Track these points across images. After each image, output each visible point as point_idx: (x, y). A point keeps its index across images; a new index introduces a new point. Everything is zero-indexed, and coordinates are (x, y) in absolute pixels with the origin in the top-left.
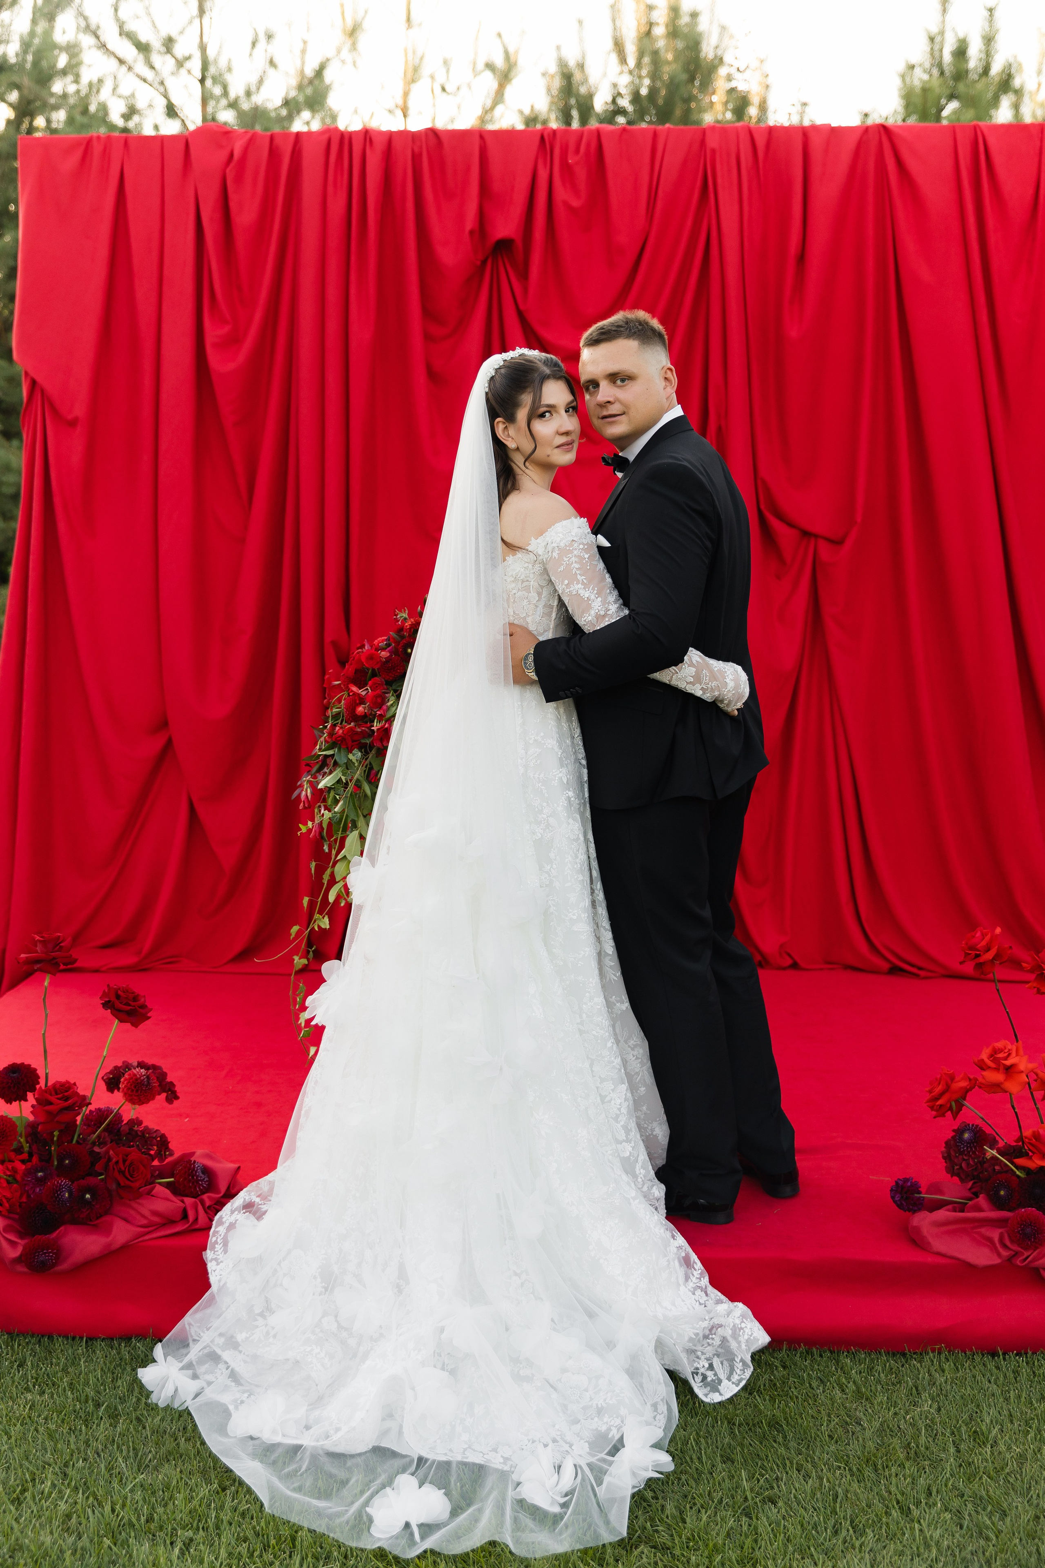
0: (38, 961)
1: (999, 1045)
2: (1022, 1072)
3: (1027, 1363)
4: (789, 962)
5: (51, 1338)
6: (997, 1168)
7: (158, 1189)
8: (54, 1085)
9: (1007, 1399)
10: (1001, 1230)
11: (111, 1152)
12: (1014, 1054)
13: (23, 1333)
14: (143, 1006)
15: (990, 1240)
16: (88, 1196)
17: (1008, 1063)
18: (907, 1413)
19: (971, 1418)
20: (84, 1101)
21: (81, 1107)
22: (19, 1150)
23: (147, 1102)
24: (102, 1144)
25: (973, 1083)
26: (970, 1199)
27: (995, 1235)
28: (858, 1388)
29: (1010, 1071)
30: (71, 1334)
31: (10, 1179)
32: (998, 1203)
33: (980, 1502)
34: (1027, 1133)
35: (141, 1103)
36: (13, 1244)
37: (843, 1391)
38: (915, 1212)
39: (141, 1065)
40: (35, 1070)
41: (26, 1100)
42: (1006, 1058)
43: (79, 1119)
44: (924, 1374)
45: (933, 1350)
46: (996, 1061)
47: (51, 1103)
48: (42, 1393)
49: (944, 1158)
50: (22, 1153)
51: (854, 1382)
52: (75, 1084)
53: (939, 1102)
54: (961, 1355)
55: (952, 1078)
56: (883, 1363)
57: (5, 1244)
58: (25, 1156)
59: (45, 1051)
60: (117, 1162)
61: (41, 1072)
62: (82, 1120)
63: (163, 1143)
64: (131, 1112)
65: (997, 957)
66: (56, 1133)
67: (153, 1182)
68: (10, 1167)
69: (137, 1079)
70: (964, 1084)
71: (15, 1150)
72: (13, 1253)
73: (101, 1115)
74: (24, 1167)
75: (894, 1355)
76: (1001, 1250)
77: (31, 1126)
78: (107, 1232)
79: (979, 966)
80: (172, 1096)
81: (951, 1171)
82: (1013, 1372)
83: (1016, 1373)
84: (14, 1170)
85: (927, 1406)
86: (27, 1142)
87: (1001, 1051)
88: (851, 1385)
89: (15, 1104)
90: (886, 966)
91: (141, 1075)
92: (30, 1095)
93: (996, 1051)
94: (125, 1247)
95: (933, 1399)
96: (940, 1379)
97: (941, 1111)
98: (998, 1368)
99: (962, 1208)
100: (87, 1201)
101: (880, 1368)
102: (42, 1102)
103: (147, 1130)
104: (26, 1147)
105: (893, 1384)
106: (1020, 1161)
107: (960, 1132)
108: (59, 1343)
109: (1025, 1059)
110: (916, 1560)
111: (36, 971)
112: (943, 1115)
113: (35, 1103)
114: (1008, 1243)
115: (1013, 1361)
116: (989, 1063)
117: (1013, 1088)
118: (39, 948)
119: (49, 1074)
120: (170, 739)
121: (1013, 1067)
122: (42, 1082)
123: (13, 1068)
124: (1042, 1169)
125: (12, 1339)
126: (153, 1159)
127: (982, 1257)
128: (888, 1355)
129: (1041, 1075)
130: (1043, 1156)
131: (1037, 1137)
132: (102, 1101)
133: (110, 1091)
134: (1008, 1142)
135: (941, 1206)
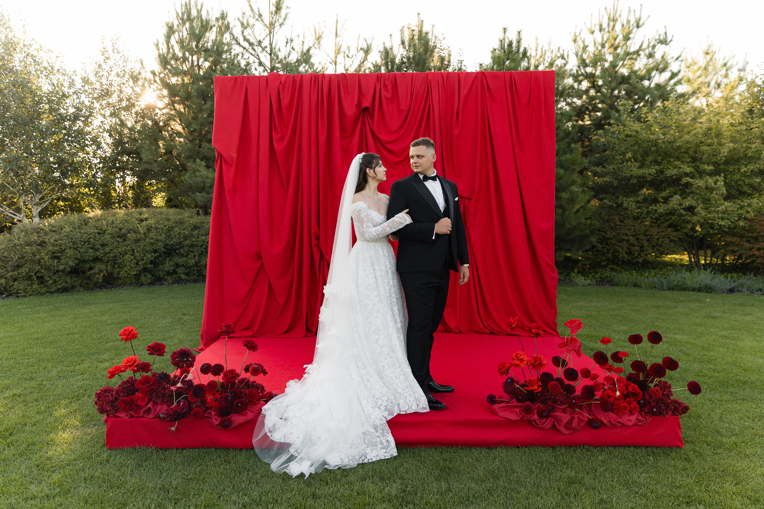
0: (224, 332)
1: (518, 352)
2: (525, 360)
3: (529, 450)
4: (459, 331)
5: (228, 449)
6: (519, 390)
7: (261, 402)
8: (229, 370)
9: (522, 460)
10: (519, 409)
11: (247, 390)
12: (522, 355)
13: (220, 448)
14: (256, 345)
15: (516, 412)
16: (240, 404)
17: (521, 358)
18: (491, 465)
20: (238, 375)
21: (237, 377)
22: (218, 391)
23: (258, 375)
24: (244, 389)
25: (511, 365)
26: (510, 400)
27: (517, 410)
28: (477, 459)
29: (521, 360)
30: (235, 447)
31: (215, 399)
32: (518, 401)
33: (512, 490)
34: (528, 379)
35: (256, 376)
36: (216, 419)
37: (472, 459)
38: (494, 404)
39: (255, 364)
40: (223, 366)
42: (520, 356)
43: (236, 381)
44: (497, 454)
45: (500, 446)
46: (517, 357)
47: (228, 375)
48: (226, 465)
49: (503, 388)
51: (476, 456)
52: (235, 369)
53: (501, 371)
54: (508, 448)
55: (505, 363)
56: (484, 451)
57: (214, 420)
58: (220, 393)
59: (226, 360)
60: (249, 394)
61: (225, 367)
63: (263, 388)
64: (252, 378)
65: (517, 326)
66: (230, 385)
67: (260, 400)
68: (215, 396)
69: (254, 368)
70: (508, 365)
71: (216, 391)
72: (218, 423)
73: (243, 380)
74: (219, 396)
75: (489, 448)
76: (520, 415)
77: (222, 383)
78: (246, 415)
79: (512, 328)
80: (265, 373)
81: (505, 392)
83: (525, 452)
84: (217, 397)
86: (221, 388)
87: (519, 354)
89: (217, 376)
90: (489, 332)
91: (256, 366)
92: (221, 374)
93: (517, 354)
94: (251, 420)
95: (499, 461)
96: (501, 455)
97: (502, 373)
98: (519, 451)
99: (508, 402)
100: (240, 406)
102: (225, 375)
103: (258, 384)
104: (220, 390)
105: (487, 456)
106: (525, 388)
107: (507, 380)
108: (231, 450)
109: (526, 356)
110: (493, 507)
111: (223, 335)
112: (503, 375)
113: (223, 376)
114: (522, 413)
115: (524, 449)
116: (515, 358)
117: (522, 365)
118: (224, 328)
119: (228, 367)
120: (263, 263)
121: (522, 359)
122: (225, 369)
123: (216, 365)
124: (532, 390)
125: (216, 449)
126: (260, 393)
127: (513, 417)
128: (486, 448)
129: (532, 362)
130: (532, 386)
131: (530, 381)
132: (244, 375)
133: (246, 372)
134: (521, 382)
135: (502, 402)
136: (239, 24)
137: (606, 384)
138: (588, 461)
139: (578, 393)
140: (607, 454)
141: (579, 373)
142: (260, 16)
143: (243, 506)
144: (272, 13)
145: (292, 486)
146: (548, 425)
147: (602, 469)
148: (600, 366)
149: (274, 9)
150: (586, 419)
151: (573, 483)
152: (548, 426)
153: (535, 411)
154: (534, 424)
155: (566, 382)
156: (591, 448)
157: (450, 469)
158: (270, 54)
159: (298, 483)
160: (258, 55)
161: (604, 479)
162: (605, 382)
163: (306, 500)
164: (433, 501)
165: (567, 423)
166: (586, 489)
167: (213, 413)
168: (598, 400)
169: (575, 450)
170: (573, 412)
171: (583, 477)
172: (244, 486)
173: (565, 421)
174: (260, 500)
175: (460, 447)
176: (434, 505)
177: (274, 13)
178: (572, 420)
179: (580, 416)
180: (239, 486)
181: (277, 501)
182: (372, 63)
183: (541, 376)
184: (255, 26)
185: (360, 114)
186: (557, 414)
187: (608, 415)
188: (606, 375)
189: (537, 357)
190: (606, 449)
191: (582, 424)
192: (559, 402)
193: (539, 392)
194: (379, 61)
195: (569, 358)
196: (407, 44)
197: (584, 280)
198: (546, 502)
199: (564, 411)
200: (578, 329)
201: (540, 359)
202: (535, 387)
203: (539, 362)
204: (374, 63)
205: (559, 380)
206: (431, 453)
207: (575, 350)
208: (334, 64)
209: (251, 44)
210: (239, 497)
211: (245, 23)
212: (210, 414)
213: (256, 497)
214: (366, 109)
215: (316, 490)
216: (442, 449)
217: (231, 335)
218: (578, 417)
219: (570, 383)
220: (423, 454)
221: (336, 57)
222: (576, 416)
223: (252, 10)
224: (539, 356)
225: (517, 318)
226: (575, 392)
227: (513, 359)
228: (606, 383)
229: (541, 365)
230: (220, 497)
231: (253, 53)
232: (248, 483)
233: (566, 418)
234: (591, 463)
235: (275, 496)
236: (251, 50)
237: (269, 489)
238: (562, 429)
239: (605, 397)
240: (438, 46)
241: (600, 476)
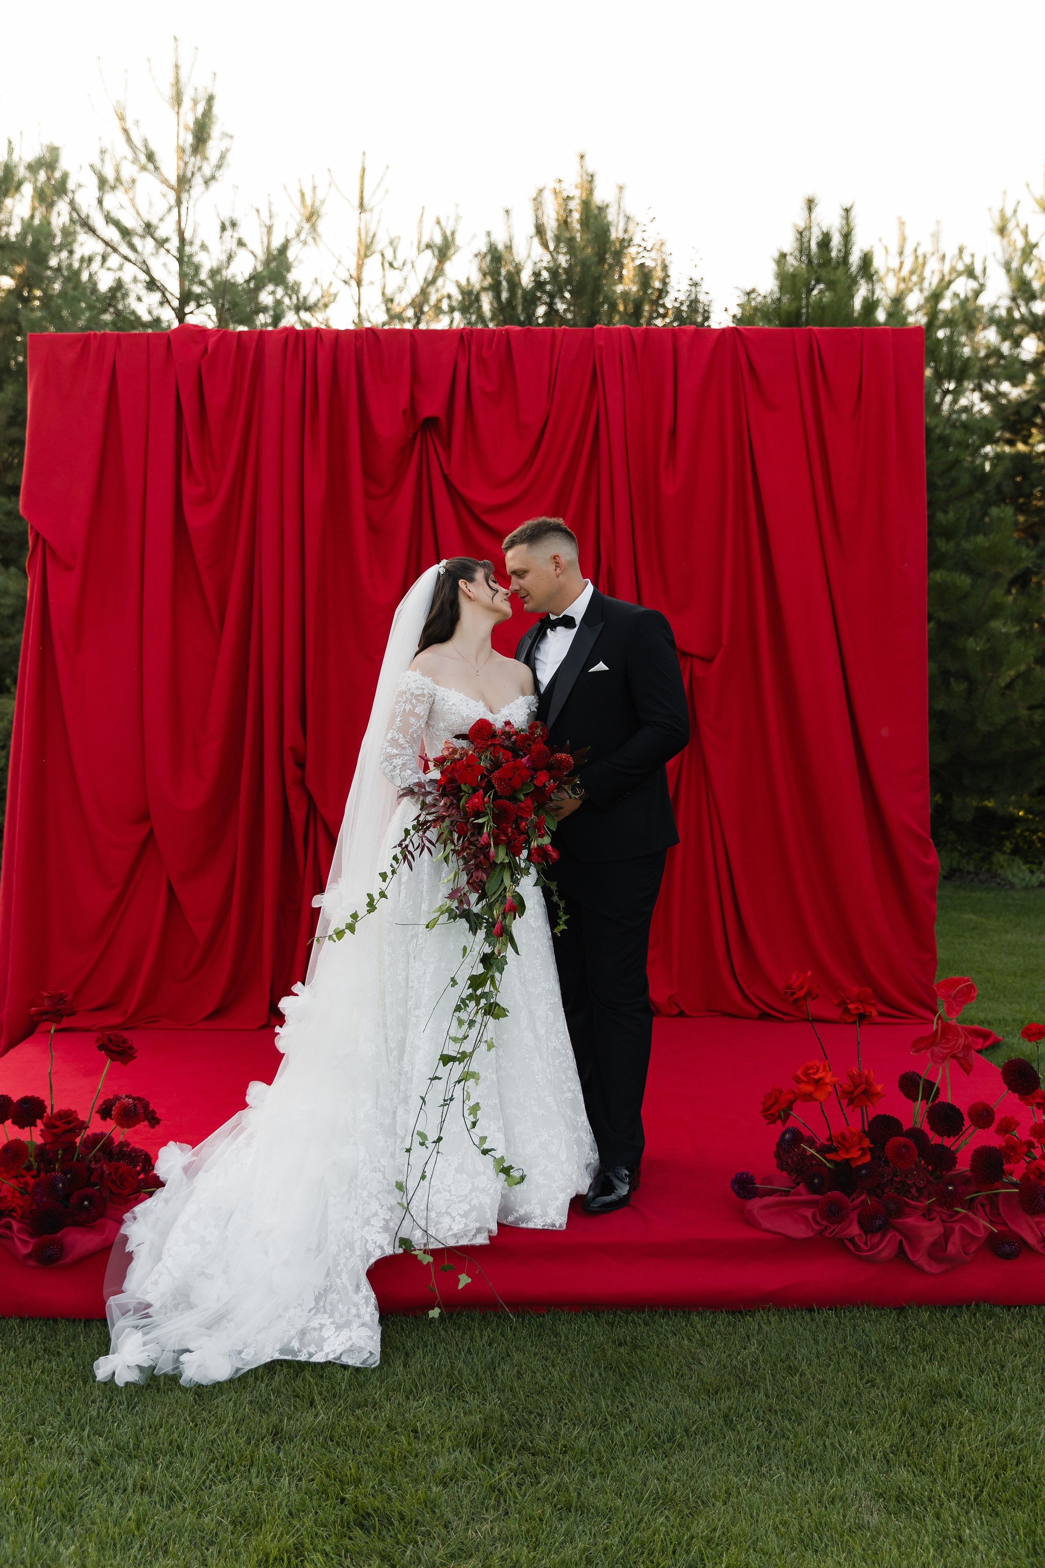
0: (45, 1015)
1: (810, 1063)
2: (827, 1084)
3: (836, 1316)
4: (678, 1011)
5: (55, 1321)
6: (814, 1162)
8: (59, 1112)
9: (816, 1342)
10: (813, 1210)
11: (105, 1166)
12: (821, 1070)
13: (32, 1318)
14: (131, 1048)
15: (805, 1218)
16: (86, 1203)
17: (816, 1077)
18: (739, 1354)
19: (788, 1356)
20: (83, 1126)
21: (81, 1130)
22: (29, 1168)
23: (134, 1126)
24: (96, 1161)
25: (795, 1097)
26: (793, 1188)
27: (809, 1213)
28: (703, 1340)
29: (818, 1083)
30: (71, 1317)
31: (22, 1191)
32: (812, 1189)
34: (834, 1133)
35: (129, 1127)
36: (24, 1242)
37: (691, 1340)
38: (750, 1198)
39: (128, 1098)
40: (43, 1101)
41: (36, 1126)
42: (815, 1073)
43: (78, 1140)
44: (754, 1327)
45: (763, 1309)
46: (807, 1076)
47: (56, 1127)
48: (50, 1362)
49: (776, 1157)
50: (31, 1170)
51: (699, 1334)
52: (75, 1111)
53: (769, 1113)
54: (785, 1313)
55: (779, 1093)
56: (722, 1320)
57: (18, 1244)
58: (34, 1172)
59: (51, 1087)
60: (110, 1174)
61: (47, 1103)
62: (81, 1143)
63: (147, 1161)
64: (120, 1136)
65: (808, 993)
66: (60, 1152)
67: (140, 1192)
68: (22, 1181)
69: (126, 1107)
70: (788, 1097)
71: (25, 1168)
72: (25, 1251)
73: (96, 1138)
74: (33, 1181)
75: (734, 1313)
76: (814, 1225)
77: (39, 1148)
78: (102, 1230)
79: (796, 1002)
80: (153, 1120)
81: (779, 1166)
82: (824, 1322)
83: (825, 1322)
84: (26, 1185)
85: (754, 1348)
86: (36, 1161)
87: (812, 1068)
88: (697, 1336)
89: (27, 1129)
90: (756, 1013)
91: (129, 1104)
92: (39, 1122)
93: (808, 1069)
95: (759, 1343)
96: (766, 1328)
97: (771, 1119)
98: (812, 1320)
99: (787, 1193)
100: (85, 1207)
101: (720, 1322)
102: (49, 1126)
103: (134, 1150)
104: (35, 1165)
105: (730, 1334)
106: (829, 1156)
107: (784, 1134)
108: (62, 1324)
109: (830, 1074)
111: (44, 1021)
112: (774, 1122)
113: (43, 1127)
114: (819, 1220)
115: (825, 1314)
116: (804, 1079)
117: (821, 1096)
118: (46, 1003)
119: (54, 1104)
120: (151, 832)
121: (820, 1079)
122: (49, 1111)
123: (26, 1100)
124: (847, 1162)
125: (23, 1320)
126: (139, 1173)
127: (799, 1231)
128: (728, 1312)
129: (845, 1086)
130: (847, 1151)
131: (843, 1136)
132: (97, 1126)
133: (104, 1118)
134: (821, 1141)
135: (771, 1193)
136: (94, 181)
137: (1037, 1145)
138: (986, 1341)
139: (963, 1167)
140: (1037, 1323)
141: (966, 1117)
142: (150, 157)
143: (92, 1460)
144: (183, 151)
145: (220, 1411)
146: (886, 1248)
147: (1018, 1362)
148: (1021, 1099)
149: (190, 139)
150: (981, 1235)
151: (942, 1396)
152: (885, 1254)
153: (854, 1215)
154: (852, 1249)
155: (934, 1138)
156: (997, 1310)
157: (631, 1366)
158: (180, 260)
159: (235, 1403)
160: (144, 262)
161: (1021, 1386)
162: (1031, 1138)
163: (257, 1445)
164: (582, 1443)
165: (934, 1244)
166: (973, 1411)
167: (15, 1225)
168: (1014, 1185)
169: (956, 1316)
170: (951, 1216)
171: (968, 1380)
172: (95, 1413)
173: (929, 1239)
174: (137, 1447)
175: (661, 1310)
176: (583, 1453)
177: (188, 150)
178: (946, 1236)
179: (968, 1228)
180: (83, 1410)
181: (179, 1448)
182: (459, 286)
183: (871, 1124)
184: (138, 184)
185: (415, 435)
186: (911, 1221)
187: (1037, 1224)
188: (1035, 1120)
189: (860, 1075)
190: (1035, 1313)
191: (973, 1248)
192: (913, 1190)
193: (864, 1166)
194: (476, 280)
195: (944, 1076)
196: (550, 235)
197: (1027, 874)
198: (869, 1445)
199: (927, 1215)
200: (965, 1002)
201: (867, 1082)
202: (855, 1153)
203: (862, 1088)
204: (464, 283)
205: (916, 1134)
206: (584, 1326)
207: (954, 1057)
208: (354, 283)
209: (125, 233)
210: (81, 1440)
211: (110, 175)
212: (9, 1227)
213: (125, 1439)
214: (430, 423)
215: (281, 1421)
216: (615, 1315)
217: (66, 1023)
218: (962, 1229)
219: (943, 1141)
220: (563, 1329)
221: (360, 267)
222: (957, 1227)
223: (129, 140)
224: (866, 1073)
225: (809, 973)
226: (954, 1162)
227: (798, 1081)
228: (1035, 1141)
229: (868, 1094)
230: (32, 1440)
231: (131, 255)
232: (105, 1404)
233: (930, 1231)
234: (991, 1347)
235: (176, 1435)
236: (124, 249)
237: (161, 1418)
238: (921, 1260)
239: (1032, 1177)
240: (637, 240)
241: (1012, 1379)
